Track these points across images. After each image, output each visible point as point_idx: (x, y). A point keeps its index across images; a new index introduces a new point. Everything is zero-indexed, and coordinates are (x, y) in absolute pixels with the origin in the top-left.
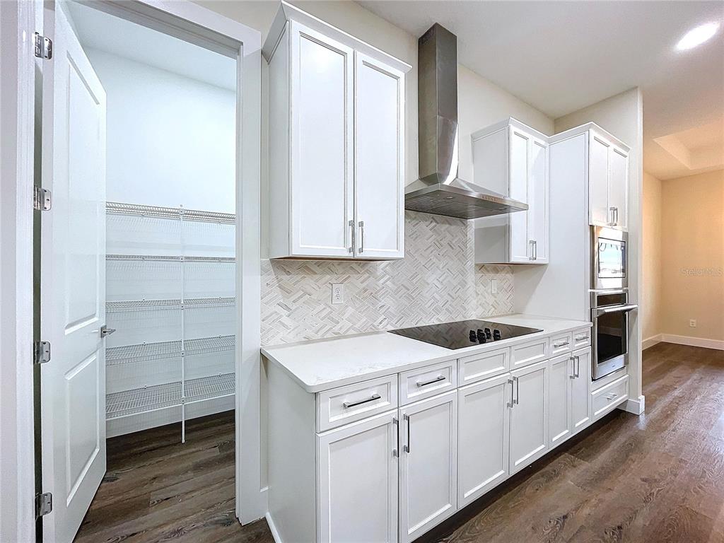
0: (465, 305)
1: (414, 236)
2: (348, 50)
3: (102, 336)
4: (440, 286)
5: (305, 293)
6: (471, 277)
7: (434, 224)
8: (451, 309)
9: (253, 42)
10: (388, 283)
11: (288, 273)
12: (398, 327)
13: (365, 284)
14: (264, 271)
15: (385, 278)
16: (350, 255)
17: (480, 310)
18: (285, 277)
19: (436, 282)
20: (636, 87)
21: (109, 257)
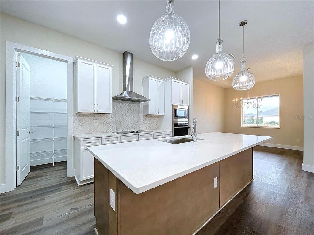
0: (139, 126)
1: (121, 107)
2: (95, 64)
3: (29, 134)
4: (130, 121)
5: (86, 122)
6: (142, 118)
7: (128, 104)
8: (134, 127)
9: (71, 60)
10: (112, 119)
11: (81, 116)
12: (116, 131)
13: (104, 120)
14: (74, 116)
15: (111, 118)
16: (95, 112)
17: (145, 128)
18: (80, 118)
19: (129, 120)
20: (191, 66)
21: (31, 112)
